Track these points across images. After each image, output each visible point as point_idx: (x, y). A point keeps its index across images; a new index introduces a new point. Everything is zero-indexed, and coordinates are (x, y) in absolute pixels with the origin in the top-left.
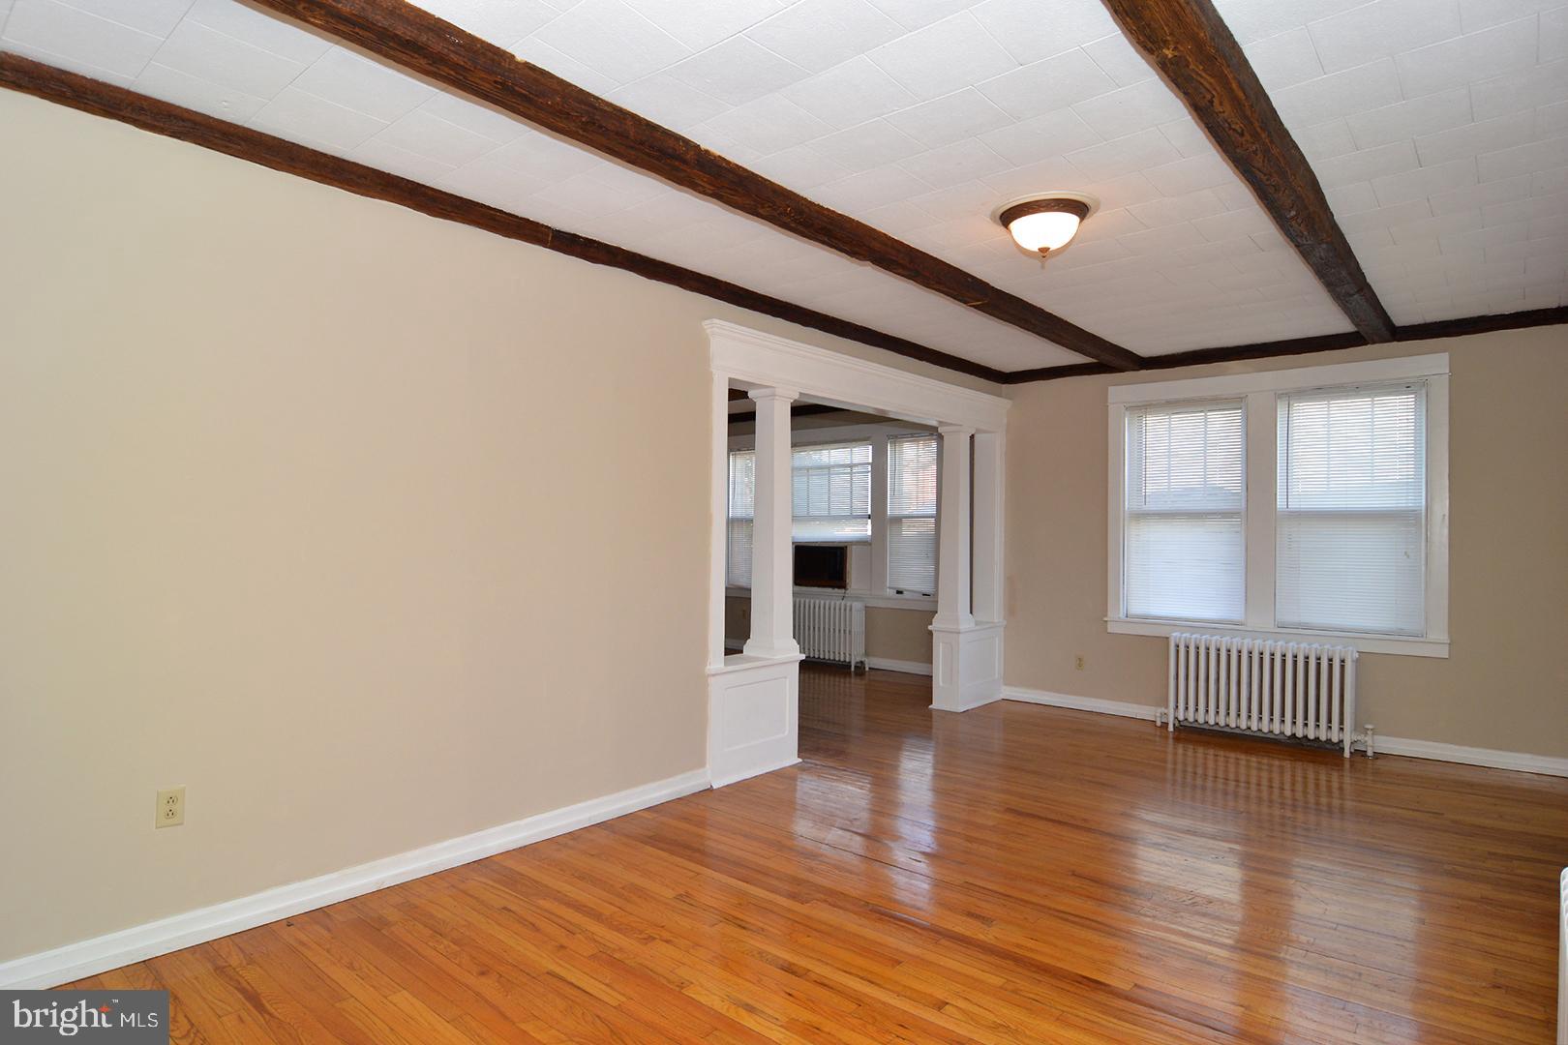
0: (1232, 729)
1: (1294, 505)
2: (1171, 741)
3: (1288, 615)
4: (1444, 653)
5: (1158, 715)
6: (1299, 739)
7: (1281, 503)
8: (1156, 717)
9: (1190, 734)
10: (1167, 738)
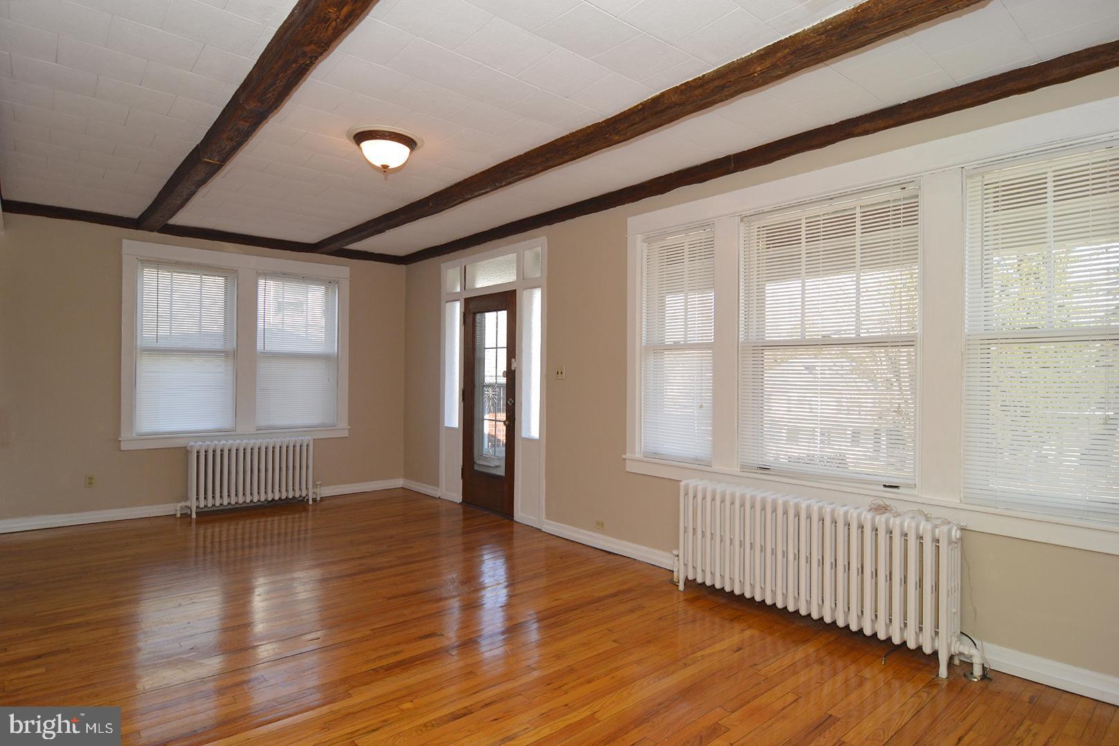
0: (240, 504)
1: (268, 348)
2: (194, 525)
3: (262, 421)
4: (345, 434)
5: (179, 509)
6: (276, 501)
7: (260, 347)
8: (176, 510)
9: (208, 516)
10: (190, 522)
